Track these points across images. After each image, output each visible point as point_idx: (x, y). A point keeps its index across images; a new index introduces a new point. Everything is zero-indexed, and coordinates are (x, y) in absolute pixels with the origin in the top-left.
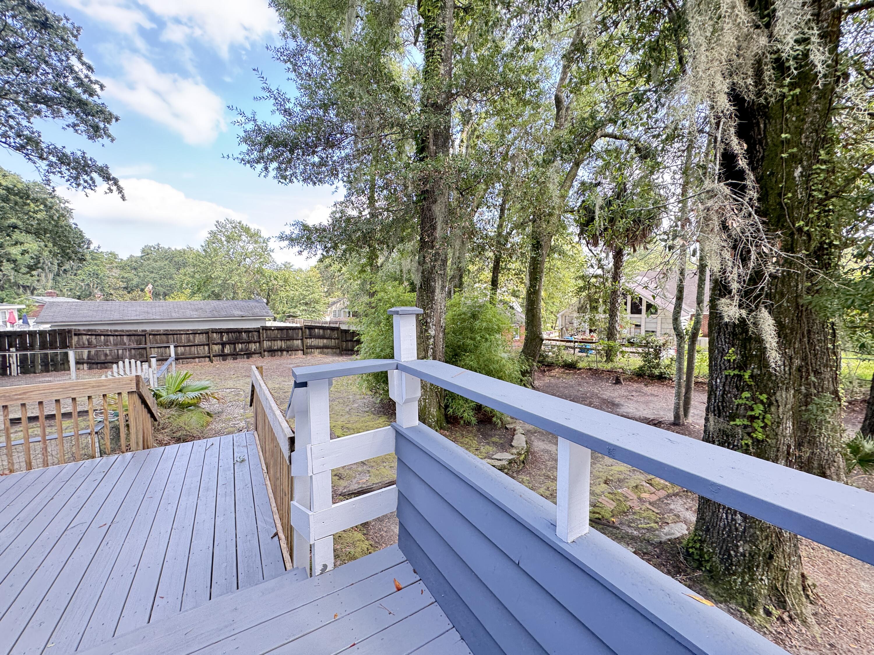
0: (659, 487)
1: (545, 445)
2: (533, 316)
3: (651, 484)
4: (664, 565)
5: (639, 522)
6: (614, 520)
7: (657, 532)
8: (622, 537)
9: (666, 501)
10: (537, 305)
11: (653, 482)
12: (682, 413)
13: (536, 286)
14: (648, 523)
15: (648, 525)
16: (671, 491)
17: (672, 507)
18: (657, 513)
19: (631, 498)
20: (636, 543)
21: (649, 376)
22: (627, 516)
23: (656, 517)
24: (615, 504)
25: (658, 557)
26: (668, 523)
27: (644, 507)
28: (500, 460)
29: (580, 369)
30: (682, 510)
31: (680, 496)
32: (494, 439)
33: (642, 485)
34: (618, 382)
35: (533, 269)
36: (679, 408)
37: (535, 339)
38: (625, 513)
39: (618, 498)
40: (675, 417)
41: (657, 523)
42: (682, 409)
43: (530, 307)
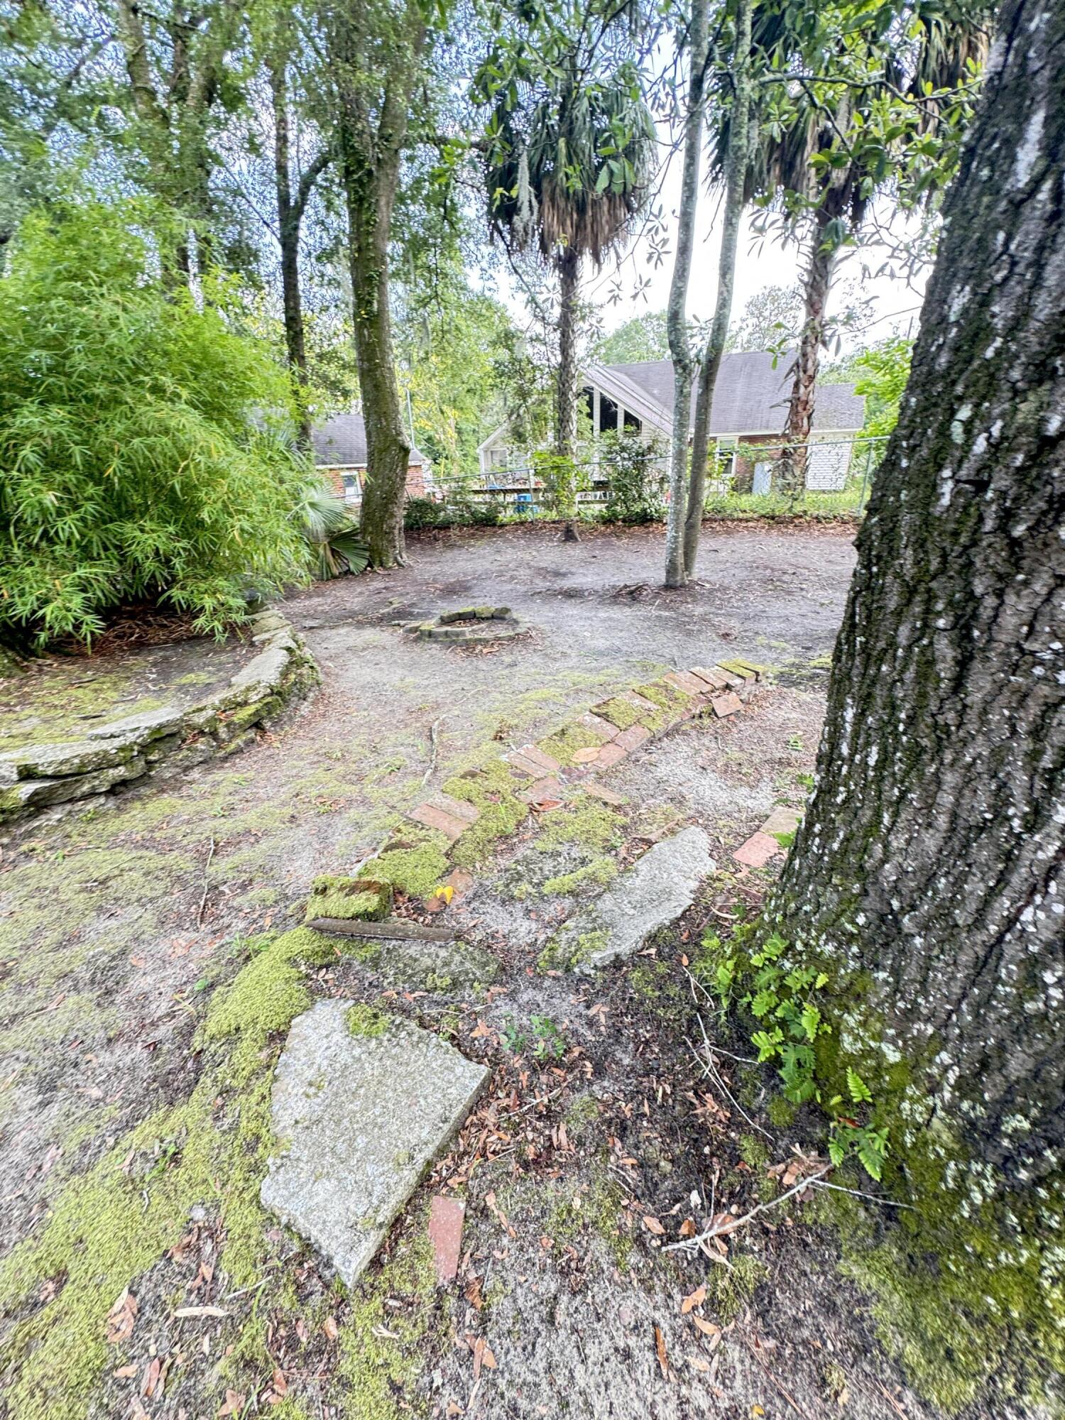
0: (629, 720)
1: (377, 675)
2: (377, 387)
3: (605, 717)
4: (623, 1131)
5: (548, 865)
6: (448, 891)
7: (607, 902)
8: (455, 984)
9: (645, 757)
10: (383, 359)
11: (611, 710)
12: (681, 560)
13: (370, 303)
14: (583, 862)
15: (581, 872)
16: (658, 726)
17: (662, 771)
18: (617, 808)
19: (539, 774)
20: (512, 996)
21: (624, 521)
22: (512, 849)
23: (613, 825)
24: (472, 813)
25: (599, 1072)
26: (649, 843)
27: (576, 797)
28: (112, 736)
29: (502, 526)
30: (691, 774)
31: (685, 733)
32: (190, 678)
33: (580, 725)
34: (569, 536)
35: (359, 250)
36: (675, 550)
37: (387, 449)
38: (504, 837)
39: (492, 785)
40: (668, 572)
41: (609, 849)
42: (681, 551)
43: (366, 365)
